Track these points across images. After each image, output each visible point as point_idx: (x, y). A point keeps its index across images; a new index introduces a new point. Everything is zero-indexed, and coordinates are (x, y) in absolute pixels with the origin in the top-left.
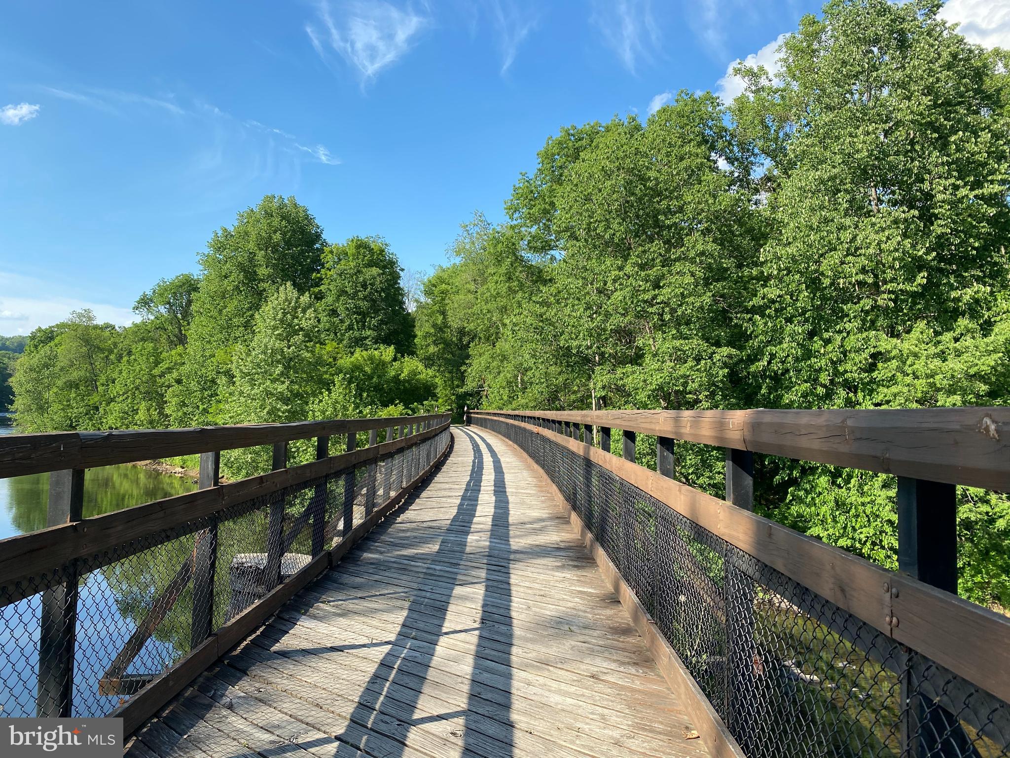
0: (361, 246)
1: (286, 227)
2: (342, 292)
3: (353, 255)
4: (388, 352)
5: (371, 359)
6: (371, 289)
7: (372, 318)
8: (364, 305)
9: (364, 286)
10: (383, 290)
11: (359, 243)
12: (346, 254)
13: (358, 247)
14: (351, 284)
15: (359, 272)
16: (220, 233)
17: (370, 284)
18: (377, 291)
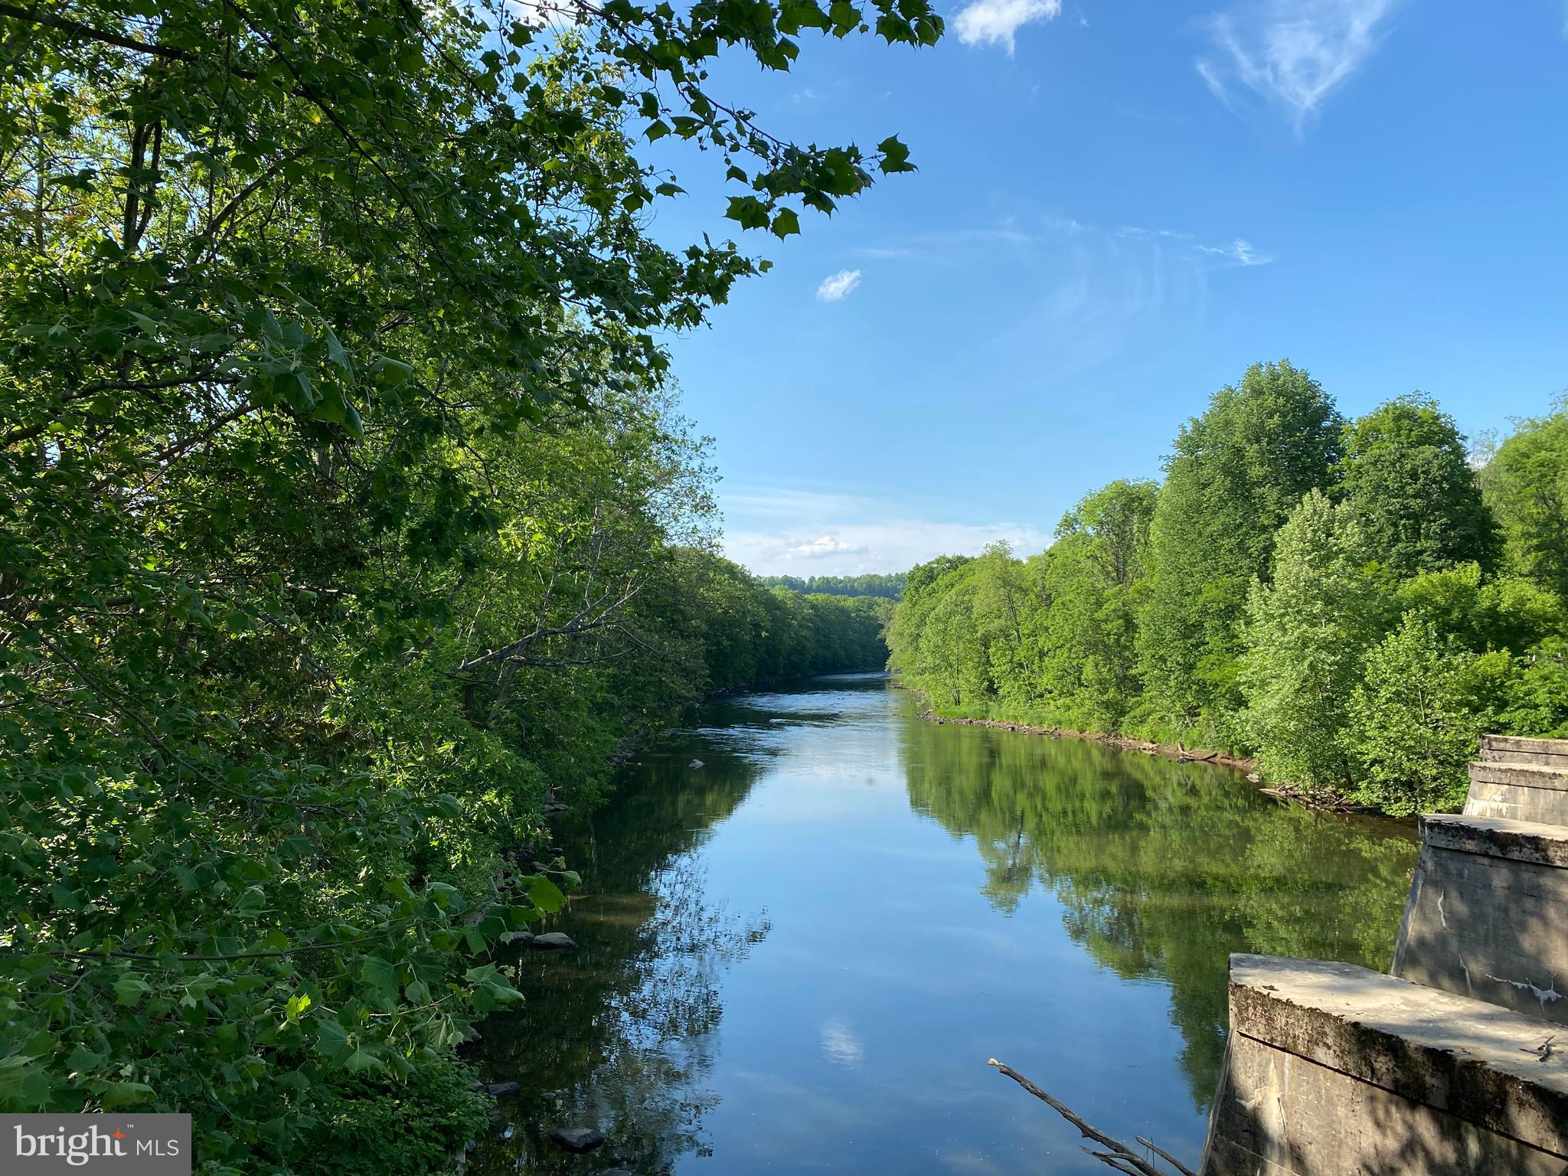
0: (1403, 417)
1: (1284, 406)
2: (1379, 487)
3: (1390, 431)
4: (1470, 573)
5: (1445, 584)
6: (1425, 479)
7: (1430, 521)
8: (1416, 504)
9: (1414, 476)
10: (1444, 478)
11: (1397, 412)
12: (1379, 431)
13: (1397, 419)
14: (1393, 475)
15: (1403, 455)
16: (1189, 428)
17: (1423, 472)
18: (1435, 482)
